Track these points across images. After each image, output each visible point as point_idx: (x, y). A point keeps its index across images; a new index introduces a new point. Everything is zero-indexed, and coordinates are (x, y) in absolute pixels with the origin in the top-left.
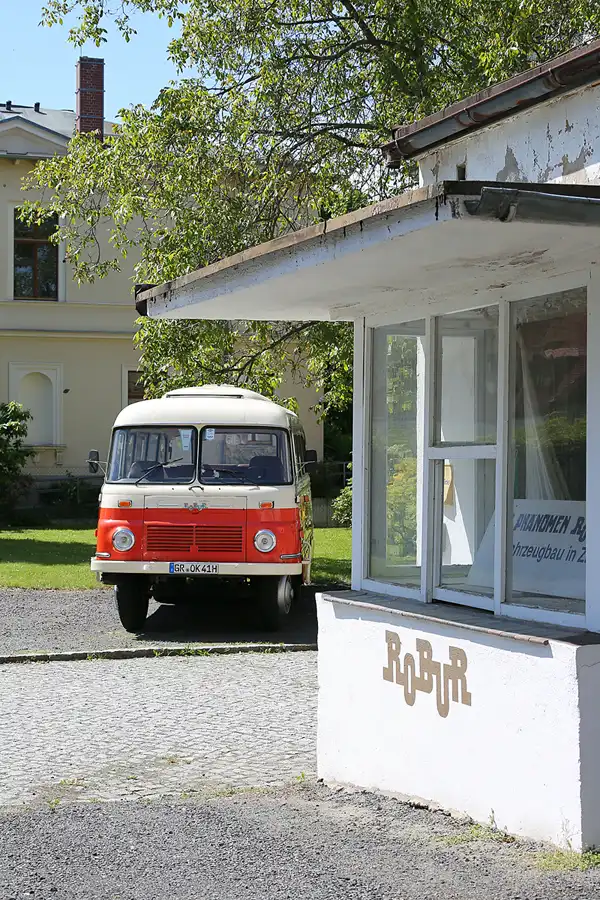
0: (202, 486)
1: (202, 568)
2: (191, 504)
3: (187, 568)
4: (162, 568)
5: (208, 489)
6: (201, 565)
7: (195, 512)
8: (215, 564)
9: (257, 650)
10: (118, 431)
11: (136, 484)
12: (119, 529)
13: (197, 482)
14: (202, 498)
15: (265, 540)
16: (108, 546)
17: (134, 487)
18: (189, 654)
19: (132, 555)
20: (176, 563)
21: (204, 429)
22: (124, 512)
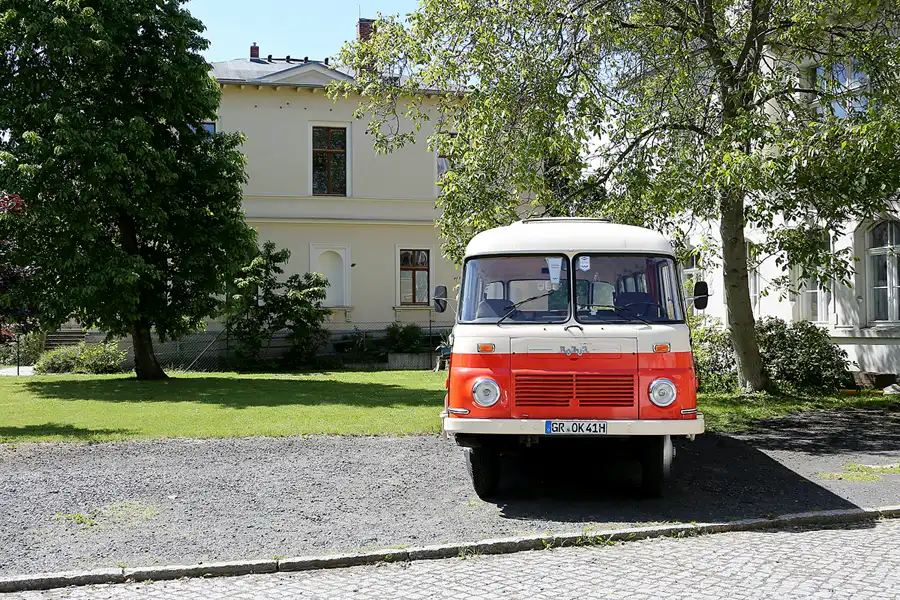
0: (581, 326)
1: (588, 427)
2: (568, 348)
3: (568, 427)
4: (535, 427)
5: (589, 329)
6: (585, 423)
7: (574, 358)
8: (602, 423)
9: (669, 534)
10: (470, 262)
11: (498, 324)
12: (479, 380)
13: (573, 321)
14: (583, 341)
15: (664, 392)
16: (466, 400)
17: (495, 327)
18: (587, 544)
19: (497, 412)
20: (553, 421)
21: (576, 258)
22: (486, 358)
